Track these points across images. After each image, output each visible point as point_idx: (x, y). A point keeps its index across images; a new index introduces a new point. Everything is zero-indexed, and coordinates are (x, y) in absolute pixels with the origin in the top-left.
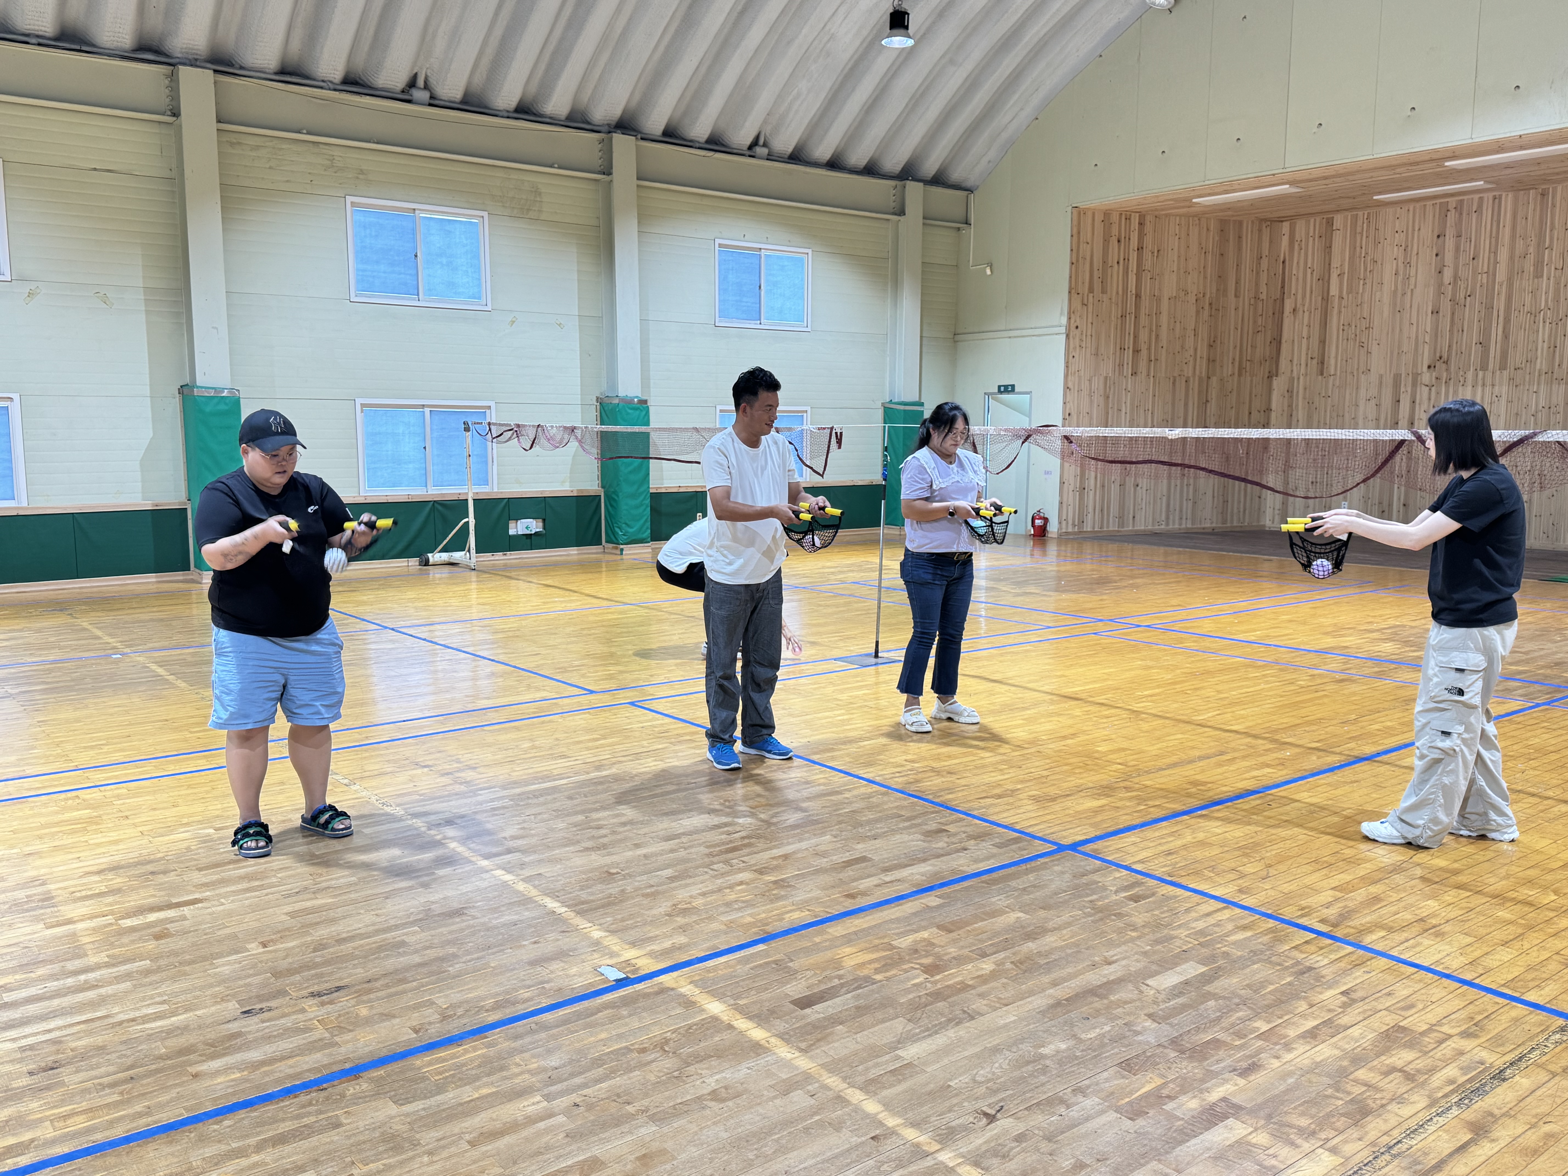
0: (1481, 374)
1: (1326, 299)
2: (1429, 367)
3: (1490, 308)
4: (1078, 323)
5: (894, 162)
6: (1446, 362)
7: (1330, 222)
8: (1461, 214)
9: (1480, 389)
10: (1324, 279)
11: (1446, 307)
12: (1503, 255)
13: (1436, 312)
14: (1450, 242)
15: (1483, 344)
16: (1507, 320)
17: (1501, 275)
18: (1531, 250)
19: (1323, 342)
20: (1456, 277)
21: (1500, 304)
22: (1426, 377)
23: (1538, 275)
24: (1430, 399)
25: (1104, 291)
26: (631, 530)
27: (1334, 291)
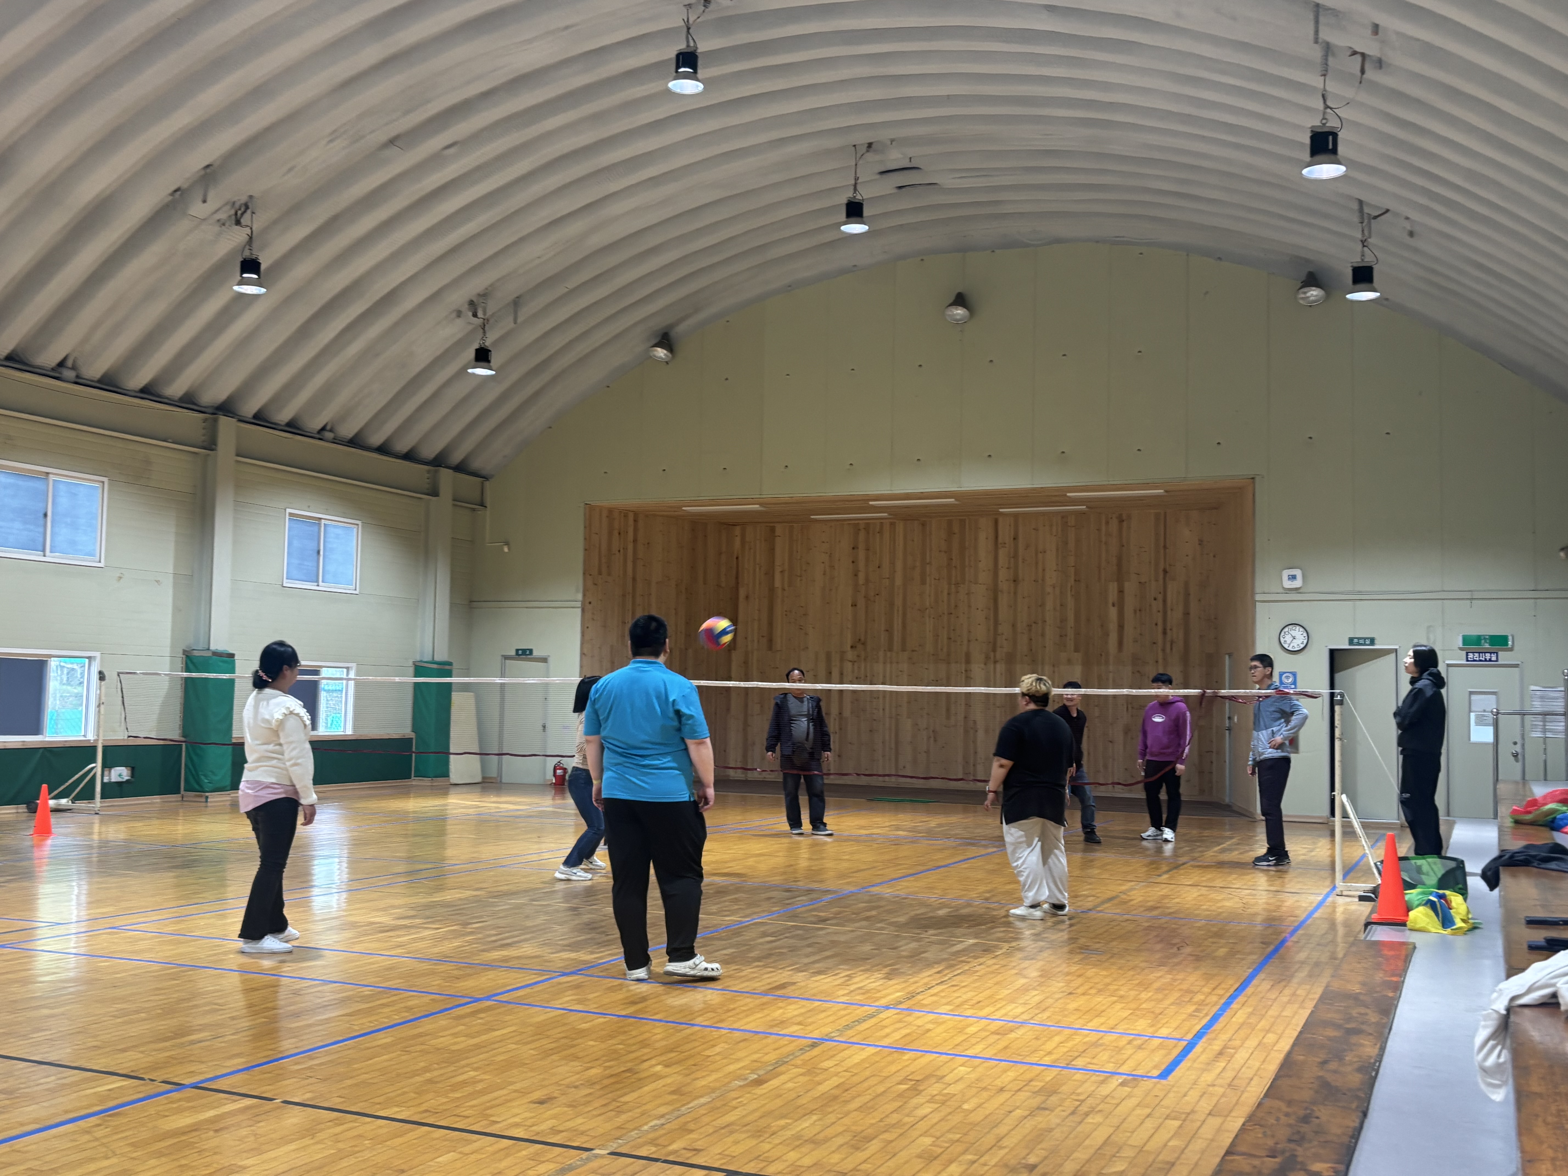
0: (889, 654)
1: (772, 590)
2: (852, 647)
3: (892, 604)
4: (590, 600)
5: (430, 451)
6: (863, 644)
7: (773, 530)
8: (868, 533)
9: (888, 666)
10: (770, 574)
11: (861, 603)
12: (899, 565)
13: (854, 605)
14: (862, 554)
15: (889, 631)
16: (904, 614)
17: (899, 581)
18: (918, 564)
19: (771, 624)
20: (867, 580)
21: (898, 601)
22: (850, 655)
23: (923, 582)
24: (853, 672)
25: (609, 574)
26: (216, 778)
27: (778, 584)
